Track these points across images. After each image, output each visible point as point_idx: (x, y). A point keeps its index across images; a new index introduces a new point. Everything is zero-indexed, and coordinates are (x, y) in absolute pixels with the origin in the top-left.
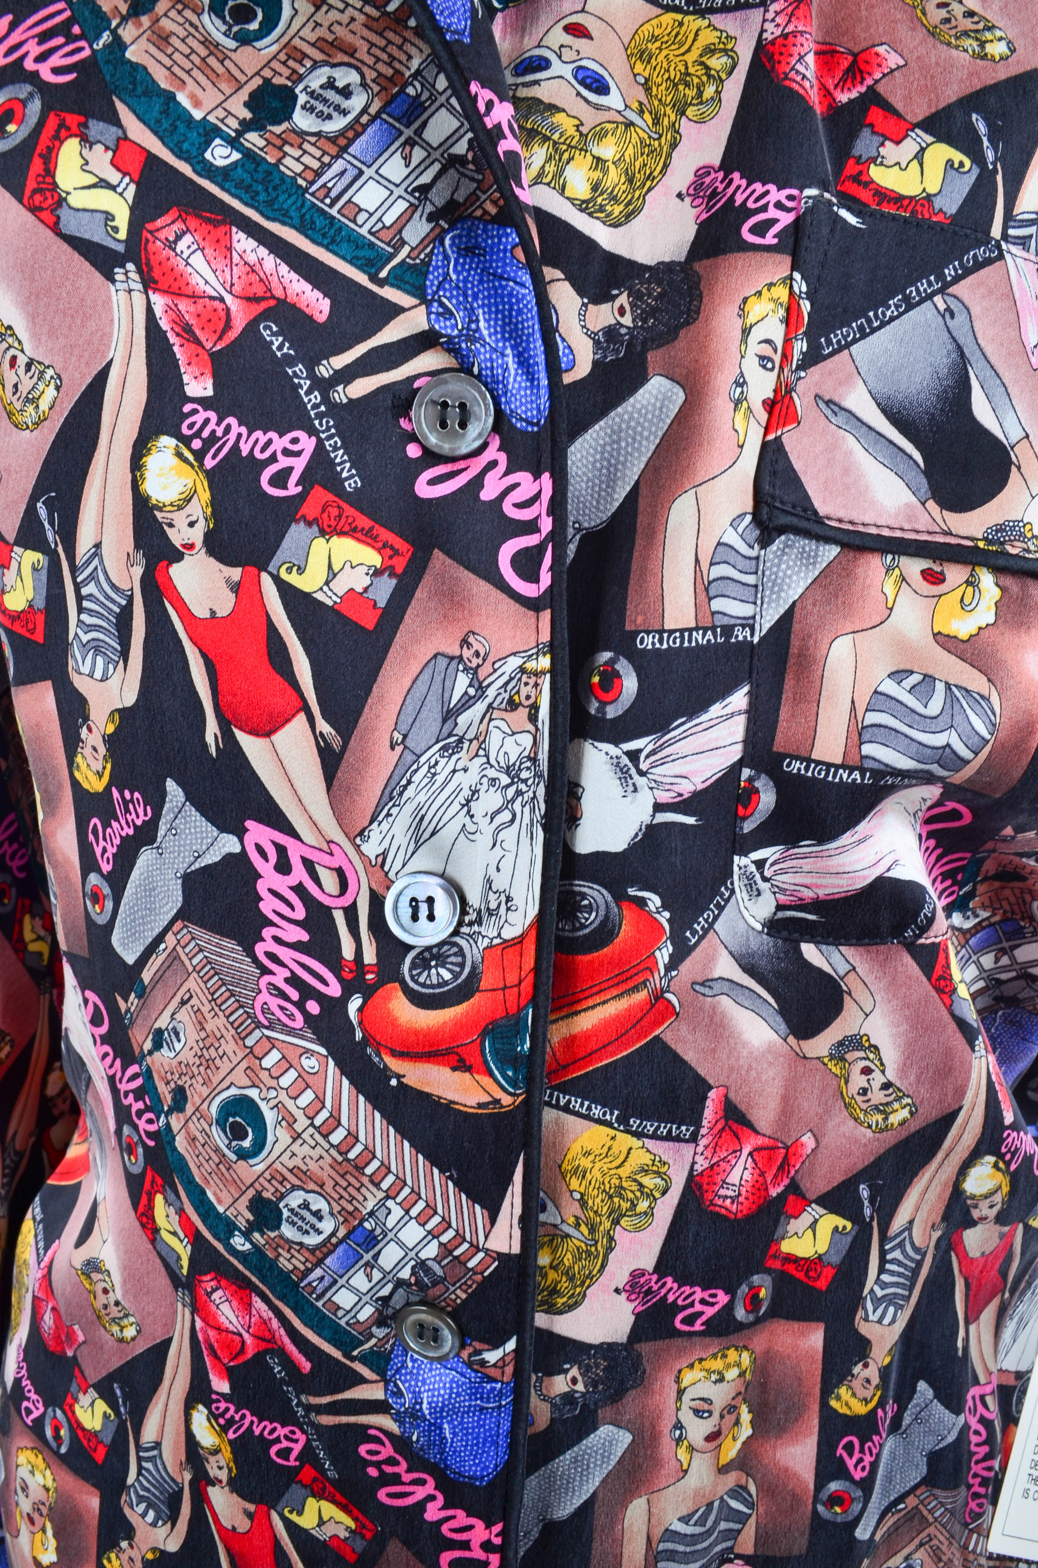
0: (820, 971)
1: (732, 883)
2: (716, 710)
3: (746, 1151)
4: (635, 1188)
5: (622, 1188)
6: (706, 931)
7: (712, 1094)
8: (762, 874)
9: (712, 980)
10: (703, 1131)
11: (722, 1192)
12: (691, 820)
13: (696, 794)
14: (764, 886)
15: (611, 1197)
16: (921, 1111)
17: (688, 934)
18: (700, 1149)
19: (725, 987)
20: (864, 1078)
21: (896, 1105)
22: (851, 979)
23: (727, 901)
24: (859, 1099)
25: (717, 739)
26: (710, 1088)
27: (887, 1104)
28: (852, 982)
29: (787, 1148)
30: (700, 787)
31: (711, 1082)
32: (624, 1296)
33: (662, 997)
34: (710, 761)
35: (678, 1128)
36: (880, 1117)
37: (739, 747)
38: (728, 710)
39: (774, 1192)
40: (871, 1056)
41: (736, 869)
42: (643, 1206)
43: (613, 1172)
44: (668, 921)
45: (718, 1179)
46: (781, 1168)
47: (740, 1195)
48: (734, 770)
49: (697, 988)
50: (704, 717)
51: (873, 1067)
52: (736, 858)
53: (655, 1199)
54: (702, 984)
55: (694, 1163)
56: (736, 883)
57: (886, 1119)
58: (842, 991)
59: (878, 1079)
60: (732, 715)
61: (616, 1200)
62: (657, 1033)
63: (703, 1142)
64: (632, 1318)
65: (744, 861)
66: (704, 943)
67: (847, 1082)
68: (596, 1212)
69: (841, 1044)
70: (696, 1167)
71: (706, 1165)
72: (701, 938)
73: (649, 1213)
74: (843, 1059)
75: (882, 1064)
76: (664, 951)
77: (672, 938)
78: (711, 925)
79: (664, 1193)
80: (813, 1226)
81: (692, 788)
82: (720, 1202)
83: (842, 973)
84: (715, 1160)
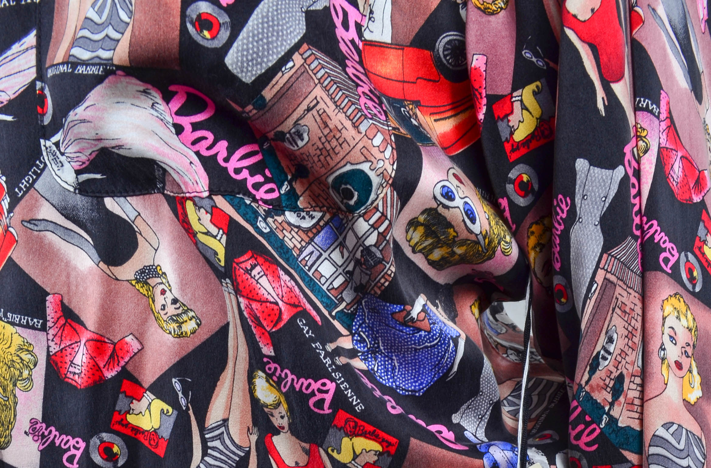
0: (118, 217)
1: (44, 159)
2: (16, 48)
3: (83, 342)
4: (19, 361)
5: (13, 361)
6: (28, 189)
7: (49, 298)
8: (59, 150)
9: (36, 220)
10: (49, 324)
11: (71, 369)
12: (9, 118)
13: (10, 102)
14: (63, 159)
15: (9, 368)
16: (203, 322)
17: (16, 190)
18: (51, 337)
19: (51, 227)
20: (163, 297)
21: (185, 317)
22: (139, 221)
23: (43, 170)
24: (162, 313)
25: (19, 66)
26: (48, 294)
27: (178, 315)
28: (139, 225)
29: (115, 344)
30: (13, 97)
31: (48, 290)
32: (31, 437)
33: (8, 230)
34: (16, 80)
35: (32, 320)
36: (175, 325)
37: (34, 70)
38: (24, 47)
39: (109, 374)
40: (164, 281)
41: (43, 148)
42: (26, 373)
43: (7, 350)
44: (6, 182)
45: (68, 359)
46: (112, 357)
47: (82, 372)
48: (32, 84)
49: (25, 224)
50: (9, 53)
51: (166, 289)
52: (42, 141)
53: (31, 369)
54: (29, 222)
55: (49, 347)
56: (46, 158)
57: (180, 327)
58: (136, 232)
59: (169, 296)
60: (27, 49)
61: (12, 369)
62: (8, 256)
63: (51, 332)
64: (39, 453)
65: (48, 143)
66: (27, 197)
67: (154, 301)
68: (4, 377)
69: (142, 271)
70: (51, 349)
71: (57, 349)
72: (25, 193)
73: (30, 378)
74: (147, 283)
75: (170, 285)
76: (5, 201)
77: (8, 193)
78: (32, 185)
79: (35, 365)
80: (149, 407)
81: (8, 98)
82: (71, 376)
83: (133, 219)
84: (63, 346)
